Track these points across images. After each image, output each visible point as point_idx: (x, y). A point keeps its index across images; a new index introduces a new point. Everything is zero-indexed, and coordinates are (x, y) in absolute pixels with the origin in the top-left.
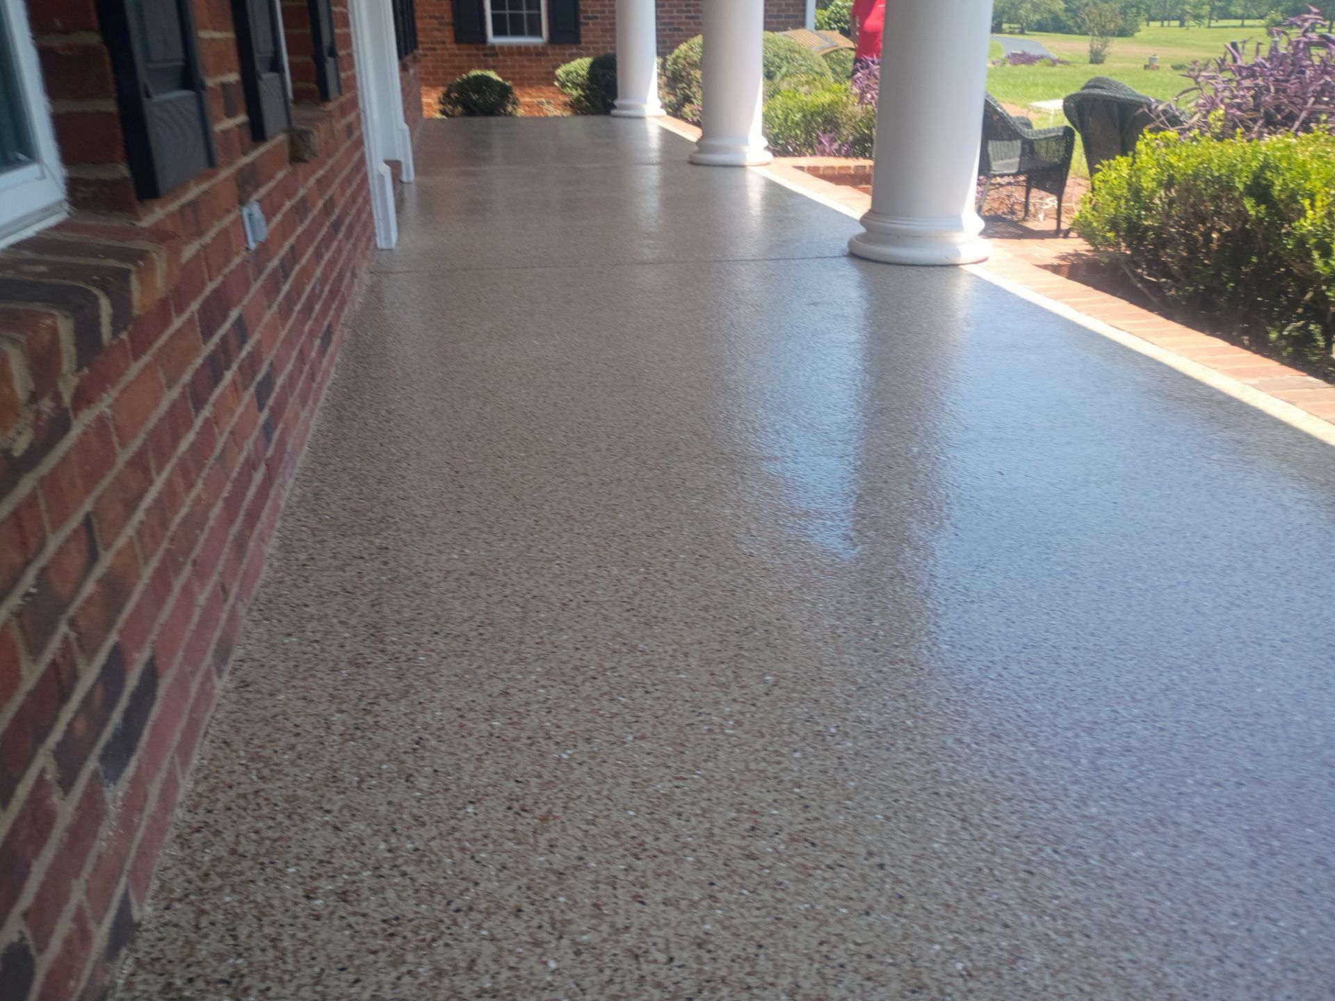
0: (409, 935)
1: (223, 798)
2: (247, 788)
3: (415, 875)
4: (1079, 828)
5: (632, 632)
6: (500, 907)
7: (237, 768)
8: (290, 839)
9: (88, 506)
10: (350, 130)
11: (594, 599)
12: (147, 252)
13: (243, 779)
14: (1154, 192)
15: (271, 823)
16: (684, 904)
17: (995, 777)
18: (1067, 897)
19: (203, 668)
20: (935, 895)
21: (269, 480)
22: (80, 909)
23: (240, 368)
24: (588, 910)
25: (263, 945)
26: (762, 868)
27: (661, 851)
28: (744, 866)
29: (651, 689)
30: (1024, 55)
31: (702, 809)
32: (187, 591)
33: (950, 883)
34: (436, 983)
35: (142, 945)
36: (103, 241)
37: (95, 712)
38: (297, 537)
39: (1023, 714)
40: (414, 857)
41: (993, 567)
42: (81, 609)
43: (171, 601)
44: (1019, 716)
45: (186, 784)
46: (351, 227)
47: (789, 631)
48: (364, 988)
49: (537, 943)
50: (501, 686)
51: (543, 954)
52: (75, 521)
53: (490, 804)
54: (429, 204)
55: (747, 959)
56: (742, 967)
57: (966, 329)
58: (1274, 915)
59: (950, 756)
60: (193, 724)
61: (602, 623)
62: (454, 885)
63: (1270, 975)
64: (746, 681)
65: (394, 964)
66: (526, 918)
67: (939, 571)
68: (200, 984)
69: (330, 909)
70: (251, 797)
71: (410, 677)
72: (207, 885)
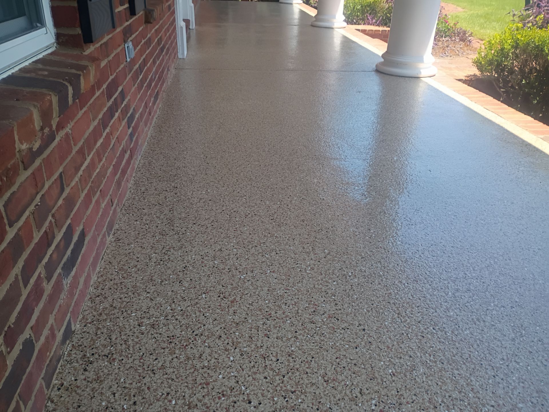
0: (177, 343)
1: (109, 284)
2: (117, 281)
3: (181, 320)
4: (445, 320)
5: (273, 228)
6: (213, 335)
7: (114, 273)
8: (133, 302)
9: (61, 170)
10: (169, 7)
11: (259, 214)
12: (88, 66)
13: (116, 277)
14: (510, 50)
15: (126, 295)
16: (284, 339)
17: (413, 297)
18: (436, 347)
19: (103, 233)
20: (384, 343)
21: (131, 157)
22: (52, 325)
23: (121, 111)
24: (247, 339)
25: (121, 343)
26: (317, 327)
27: (277, 318)
28: (309, 326)
29: (278, 252)
31: (295, 302)
32: (98, 202)
33: (390, 338)
34: (186, 362)
35: (75, 340)
36: (70, 61)
37: (60, 251)
38: (141, 180)
39: (428, 273)
40: (181, 313)
41: (423, 211)
42: (57, 210)
43: (91, 207)
44: (426, 274)
45: (94, 278)
46: (168, 49)
47: (336, 232)
48: (159, 362)
49: (226, 350)
50: (219, 247)
51: (228, 354)
52: (56, 176)
53: (212, 294)
54: (201, 39)
55: (307, 362)
56: (305, 365)
57: (422, 106)
58: (518, 361)
59: (396, 288)
60: (98, 255)
61: (261, 224)
62: (196, 325)
63: (513, 384)
64: (317, 252)
65: (170, 354)
66: (223, 340)
67: (400, 211)
68: (97, 356)
69: (147, 331)
70: (119, 285)
71: (183, 241)
72: (101, 318)
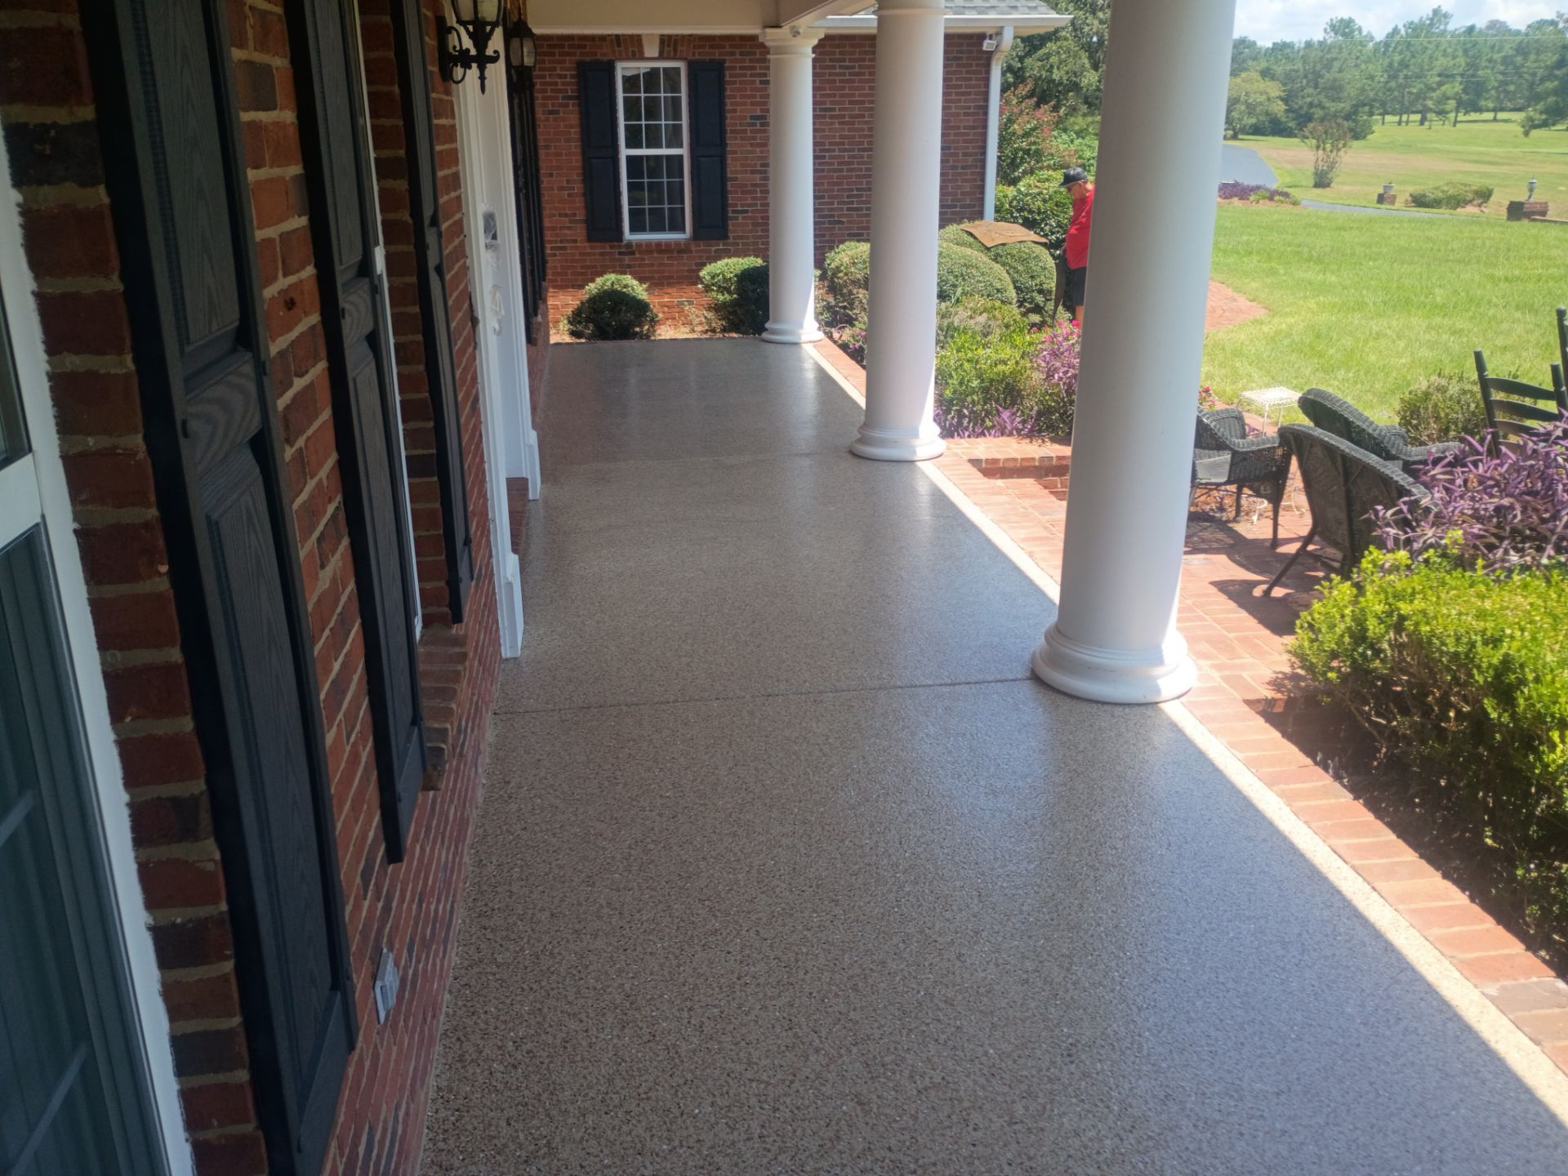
30: (1236, 185)
